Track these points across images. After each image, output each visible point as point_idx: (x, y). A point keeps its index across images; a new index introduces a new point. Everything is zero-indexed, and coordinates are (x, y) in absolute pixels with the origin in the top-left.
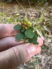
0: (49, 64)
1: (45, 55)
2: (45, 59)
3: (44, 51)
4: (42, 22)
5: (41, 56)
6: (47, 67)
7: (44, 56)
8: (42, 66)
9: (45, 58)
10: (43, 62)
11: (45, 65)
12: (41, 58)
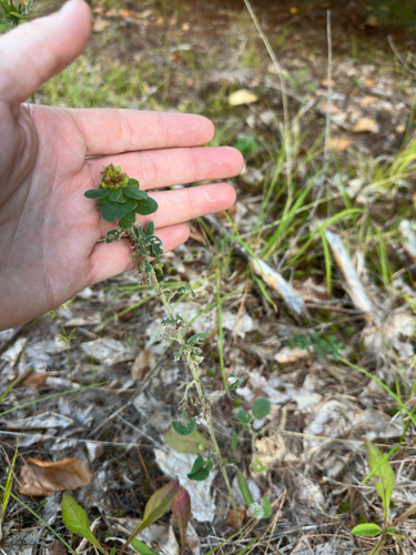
0: (346, 451)
1: (339, 400)
2: (329, 421)
3: (341, 378)
4: (403, 190)
5: (316, 397)
6: (327, 464)
7: (333, 404)
8: (301, 449)
9: (335, 416)
10: (318, 431)
11: (324, 450)
12: (309, 410)
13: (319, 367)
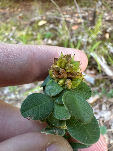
12: (109, 119)
13: (105, 100)
